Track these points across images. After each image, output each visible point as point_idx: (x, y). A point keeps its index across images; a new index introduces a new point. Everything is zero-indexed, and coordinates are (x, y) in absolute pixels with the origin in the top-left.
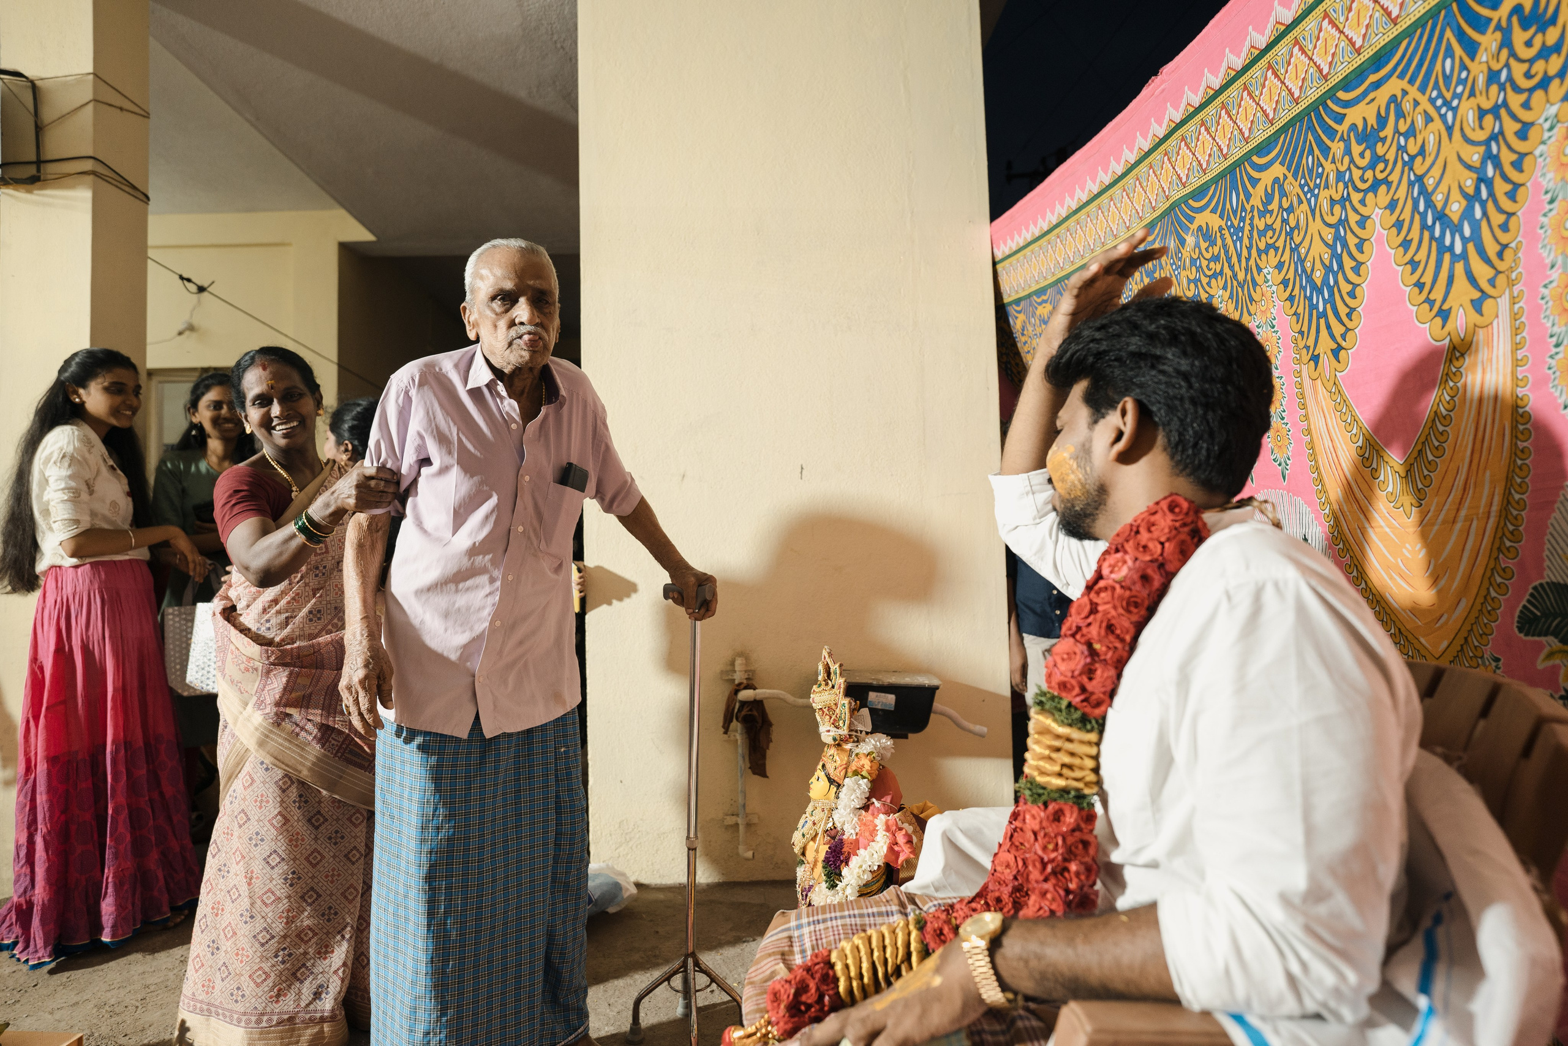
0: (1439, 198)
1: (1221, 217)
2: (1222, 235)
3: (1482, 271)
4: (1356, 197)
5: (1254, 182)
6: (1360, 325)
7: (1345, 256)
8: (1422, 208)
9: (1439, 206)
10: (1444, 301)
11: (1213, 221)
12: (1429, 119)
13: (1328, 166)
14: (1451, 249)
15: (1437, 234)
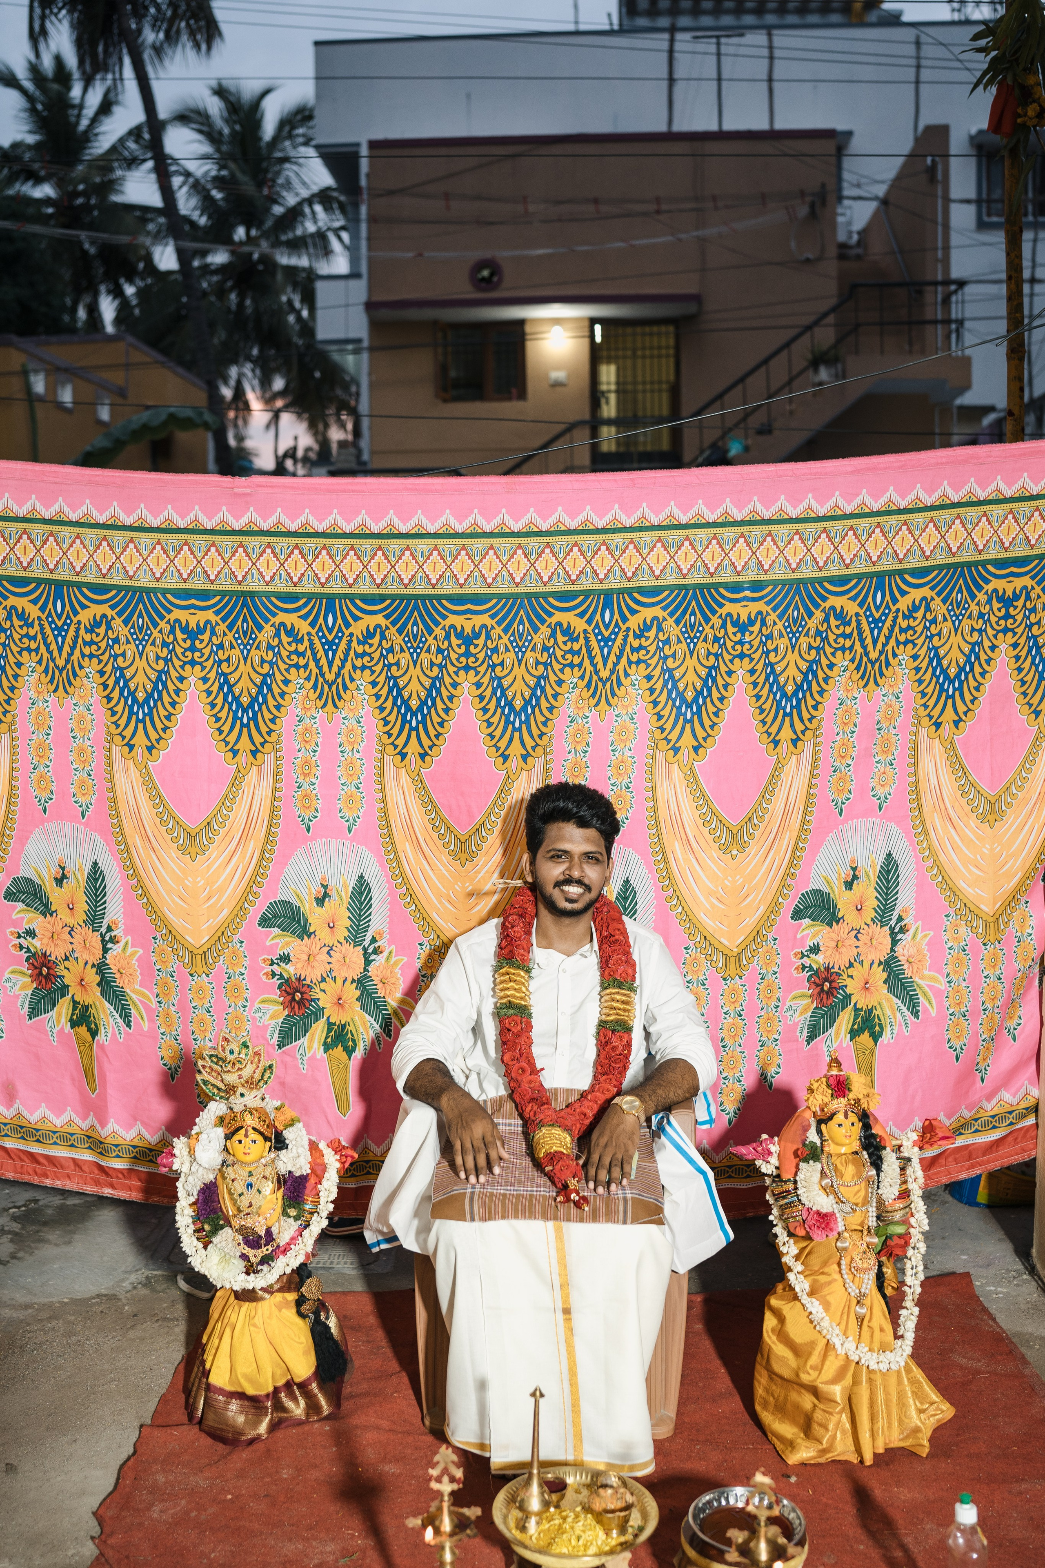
0: (510, 694)
1: (312, 624)
2: (309, 640)
3: (529, 743)
4: (451, 669)
5: (356, 619)
6: (445, 745)
7: (438, 699)
8: (498, 694)
9: (510, 698)
10: (506, 749)
11: (304, 627)
12: (507, 650)
13: (430, 640)
14: (513, 723)
15: (506, 712)
